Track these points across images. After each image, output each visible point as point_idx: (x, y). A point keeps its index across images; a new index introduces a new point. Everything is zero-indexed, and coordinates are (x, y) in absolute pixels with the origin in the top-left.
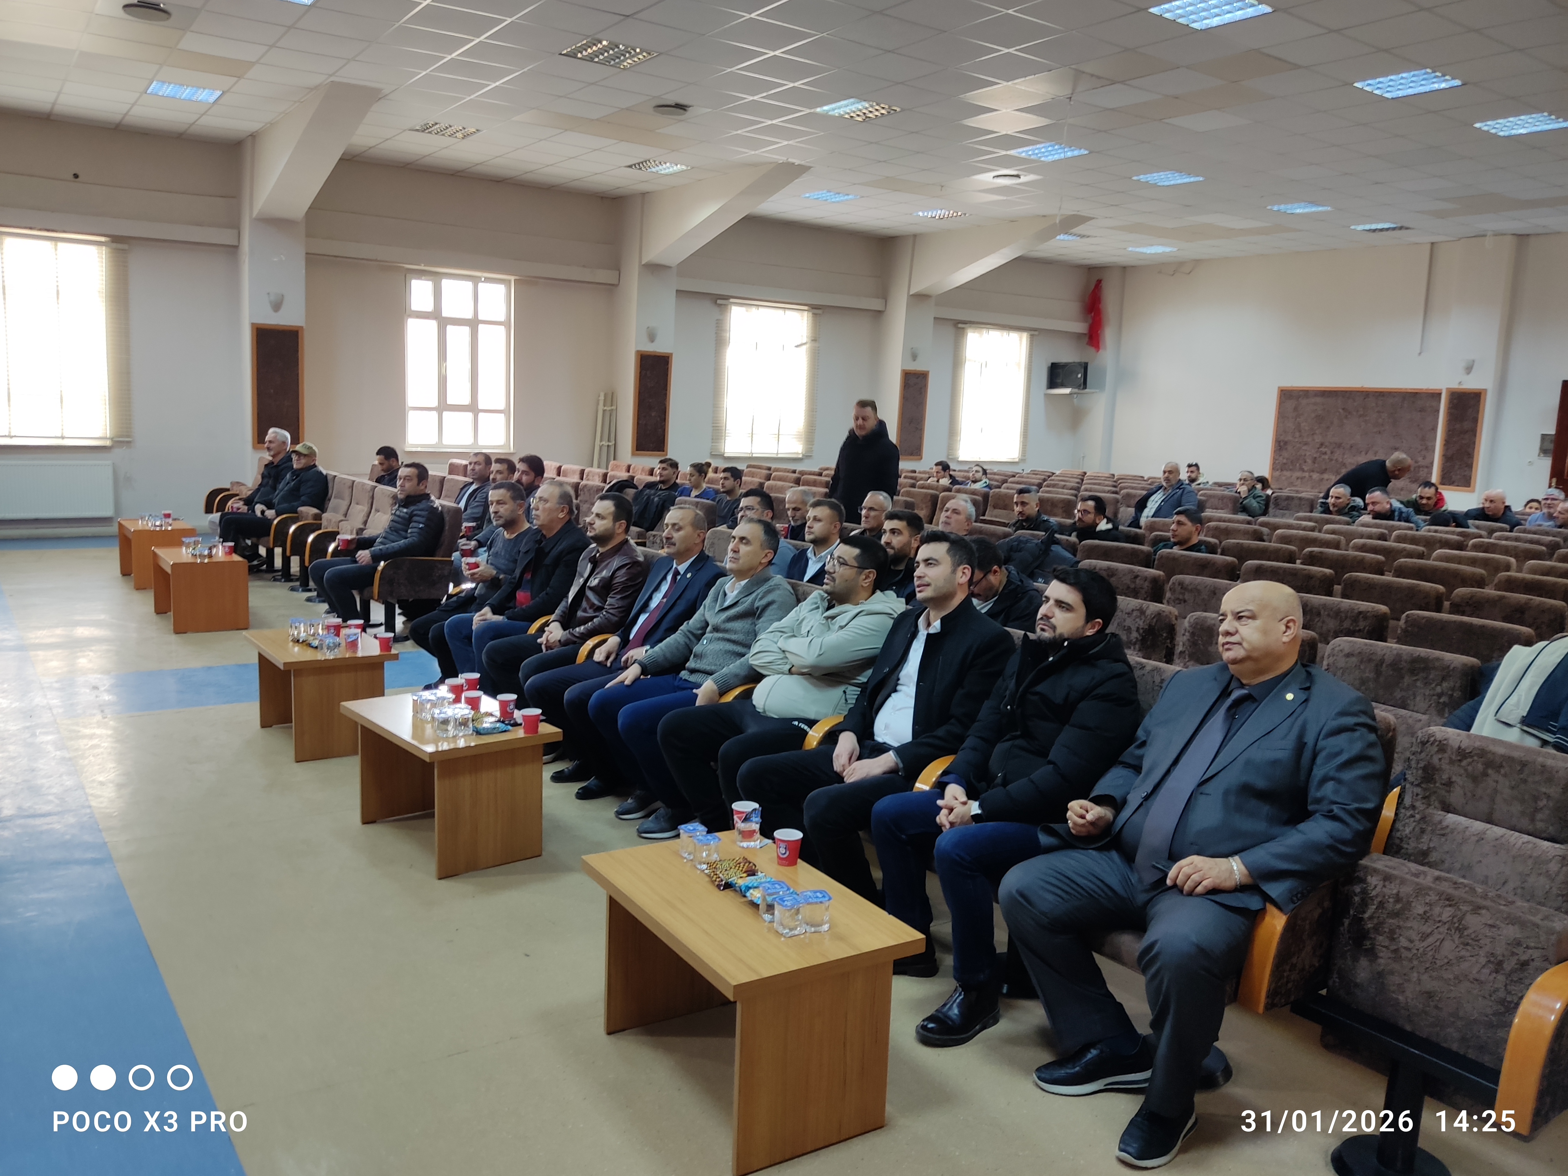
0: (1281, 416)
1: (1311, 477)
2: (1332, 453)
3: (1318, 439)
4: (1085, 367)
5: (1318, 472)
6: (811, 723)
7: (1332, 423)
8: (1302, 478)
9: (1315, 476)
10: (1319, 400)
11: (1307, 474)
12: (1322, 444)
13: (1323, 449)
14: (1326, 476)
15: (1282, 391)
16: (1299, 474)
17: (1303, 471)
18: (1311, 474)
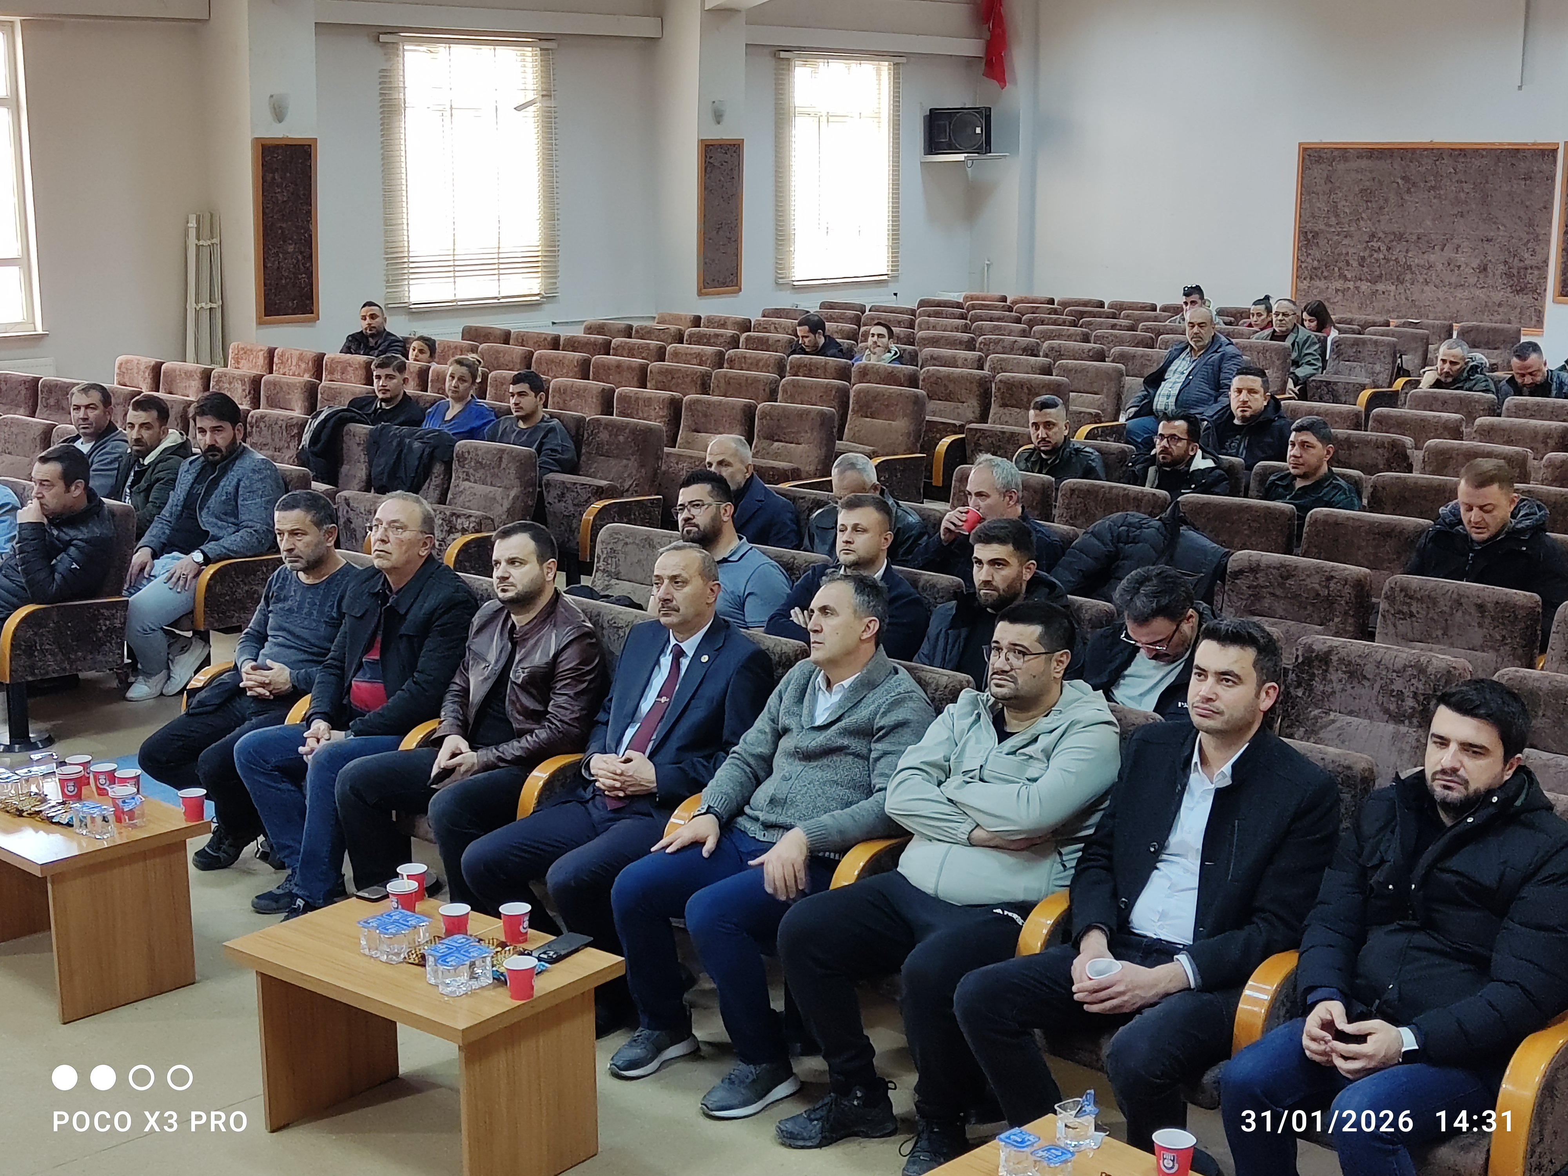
0: (1306, 190)
1: (1357, 288)
2: (1389, 249)
3: (1366, 226)
4: (986, 115)
5: (1368, 280)
6: (1025, 908)
7: (1386, 200)
8: (1344, 291)
9: (1364, 286)
10: (1364, 163)
11: (1351, 285)
12: (1373, 236)
13: (1375, 244)
14: (1380, 287)
15: (1305, 149)
16: (1339, 284)
17: (1346, 279)
18: (1358, 283)
